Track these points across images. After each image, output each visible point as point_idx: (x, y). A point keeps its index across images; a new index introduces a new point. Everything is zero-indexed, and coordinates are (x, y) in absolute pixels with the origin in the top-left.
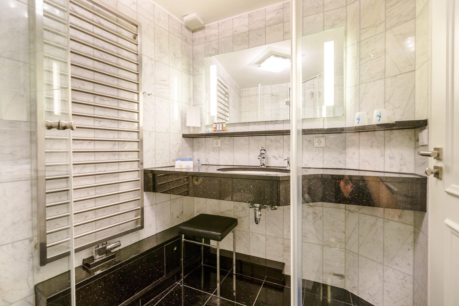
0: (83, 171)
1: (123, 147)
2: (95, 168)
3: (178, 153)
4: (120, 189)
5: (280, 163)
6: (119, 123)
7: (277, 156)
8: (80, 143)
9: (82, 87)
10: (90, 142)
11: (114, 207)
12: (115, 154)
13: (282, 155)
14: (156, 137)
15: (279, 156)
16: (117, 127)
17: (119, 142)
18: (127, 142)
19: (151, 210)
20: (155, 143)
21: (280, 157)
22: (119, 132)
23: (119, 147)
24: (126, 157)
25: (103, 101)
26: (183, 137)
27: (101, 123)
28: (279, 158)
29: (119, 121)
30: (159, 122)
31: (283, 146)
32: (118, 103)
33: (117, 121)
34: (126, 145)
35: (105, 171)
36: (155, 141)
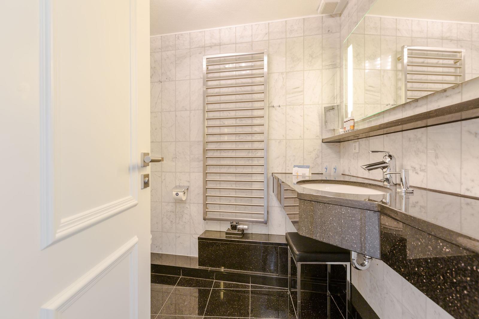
0: (228, 171)
1: (256, 154)
2: (236, 169)
3: (315, 160)
4: (253, 187)
5: (422, 182)
6: (253, 136)
7: (417, 167)
8: (227, 152)
9: (229, 115)
10: (233, 151)
11: (248, 200)
12: (249, 160)
13: (425, 166)
14: (286, 144)
15: (420, 168)
16: (251, 138)
17: (253, 150)
18: (258, 150)
19: (281, 211)
20: (286, 150)
21: (422, 168)
22: (253, 142)
23: (253, 154)
24: (258, 162)
25: (241, 121)
26: (322, 142)
27: (240, 137)
28: (421, 171)
29: (253, 134)
30: (290, 129)
31: (426, 148)
32: (252, 120)
33: (251, 134)
34: (258, 153)
35: (242, 171)
36: (286, 148)
